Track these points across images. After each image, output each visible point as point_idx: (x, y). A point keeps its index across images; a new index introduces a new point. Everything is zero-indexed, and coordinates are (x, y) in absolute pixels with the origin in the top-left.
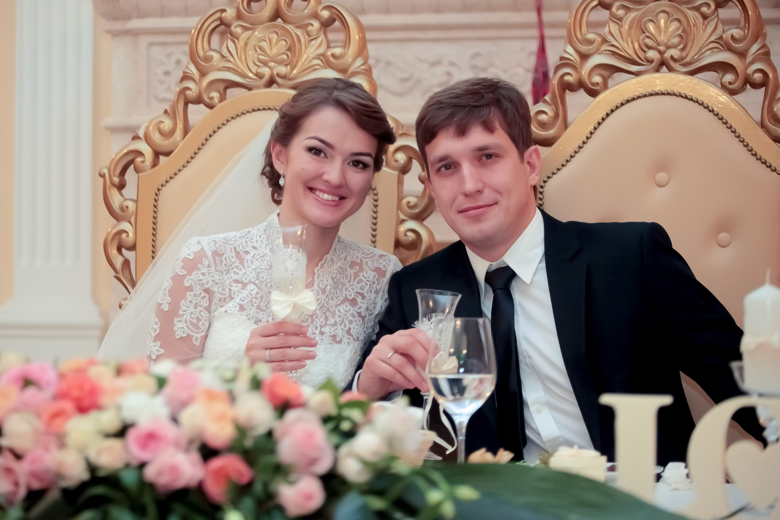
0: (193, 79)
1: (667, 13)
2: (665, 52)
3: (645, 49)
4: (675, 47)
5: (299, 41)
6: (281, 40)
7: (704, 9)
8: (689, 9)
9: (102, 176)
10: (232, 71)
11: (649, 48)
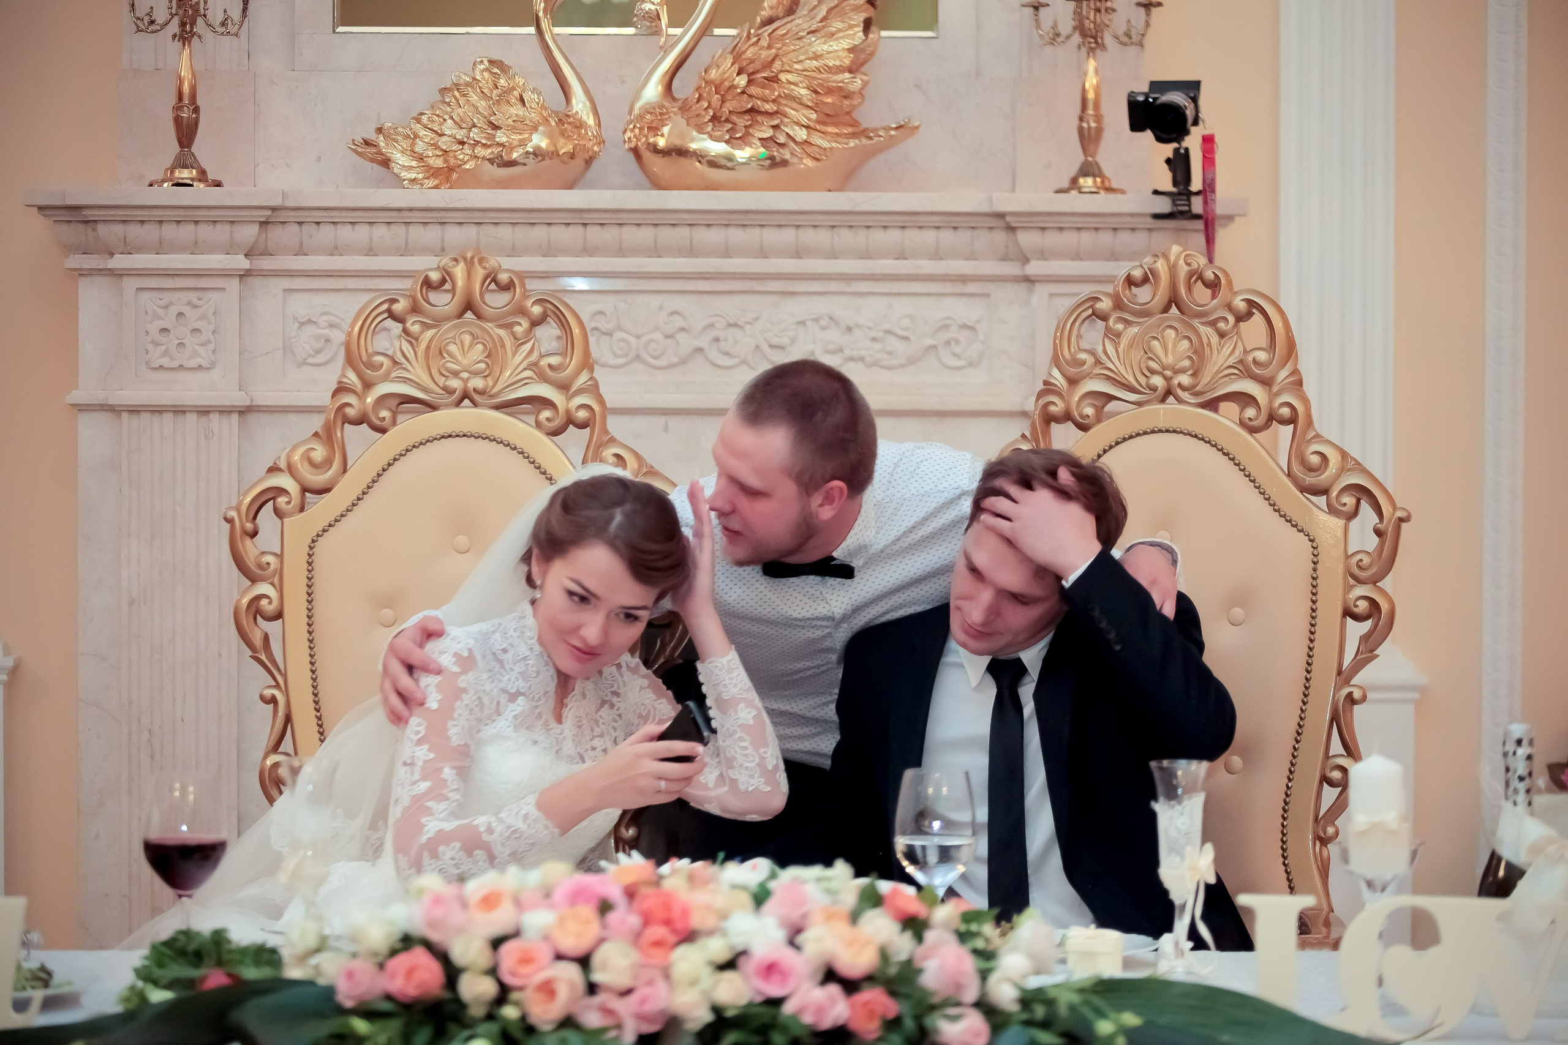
0: (354, 392)
1: (1176, 329)
2: (1171, 378)
3: (1148, 374)
4: (1183, 371)
5: (503, 346)
6: (478, 343)
7: (1221, 325)
8: (1204, 324)
9: (230, 521)
10: (408, 382)
11: (1153, 372)
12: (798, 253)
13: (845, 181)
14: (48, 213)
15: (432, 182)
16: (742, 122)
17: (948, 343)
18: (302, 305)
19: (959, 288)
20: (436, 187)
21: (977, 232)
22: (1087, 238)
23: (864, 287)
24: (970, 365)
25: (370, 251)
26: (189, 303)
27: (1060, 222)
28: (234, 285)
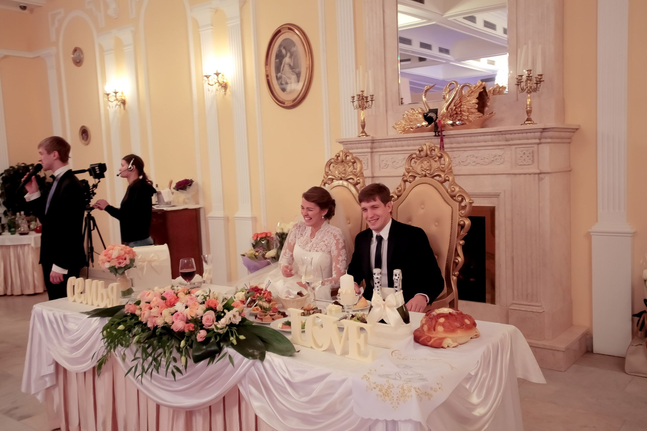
6: (343, 168)
10: (333, 176)
12: (465, 142)
13: (482, 127)
14: (340, 143)
15: (403, 133)
16: (455, 116)
17: (496, 159)
18: (382, 157)
19: (498, 147)
20: (404, 134)
21: (499, 135)
22: (520, 135)
23: (479, 148)
24: (501, 164)
25: (391, 147)
26: (363, 158)
27: (514, 132)
28: (369, 154)
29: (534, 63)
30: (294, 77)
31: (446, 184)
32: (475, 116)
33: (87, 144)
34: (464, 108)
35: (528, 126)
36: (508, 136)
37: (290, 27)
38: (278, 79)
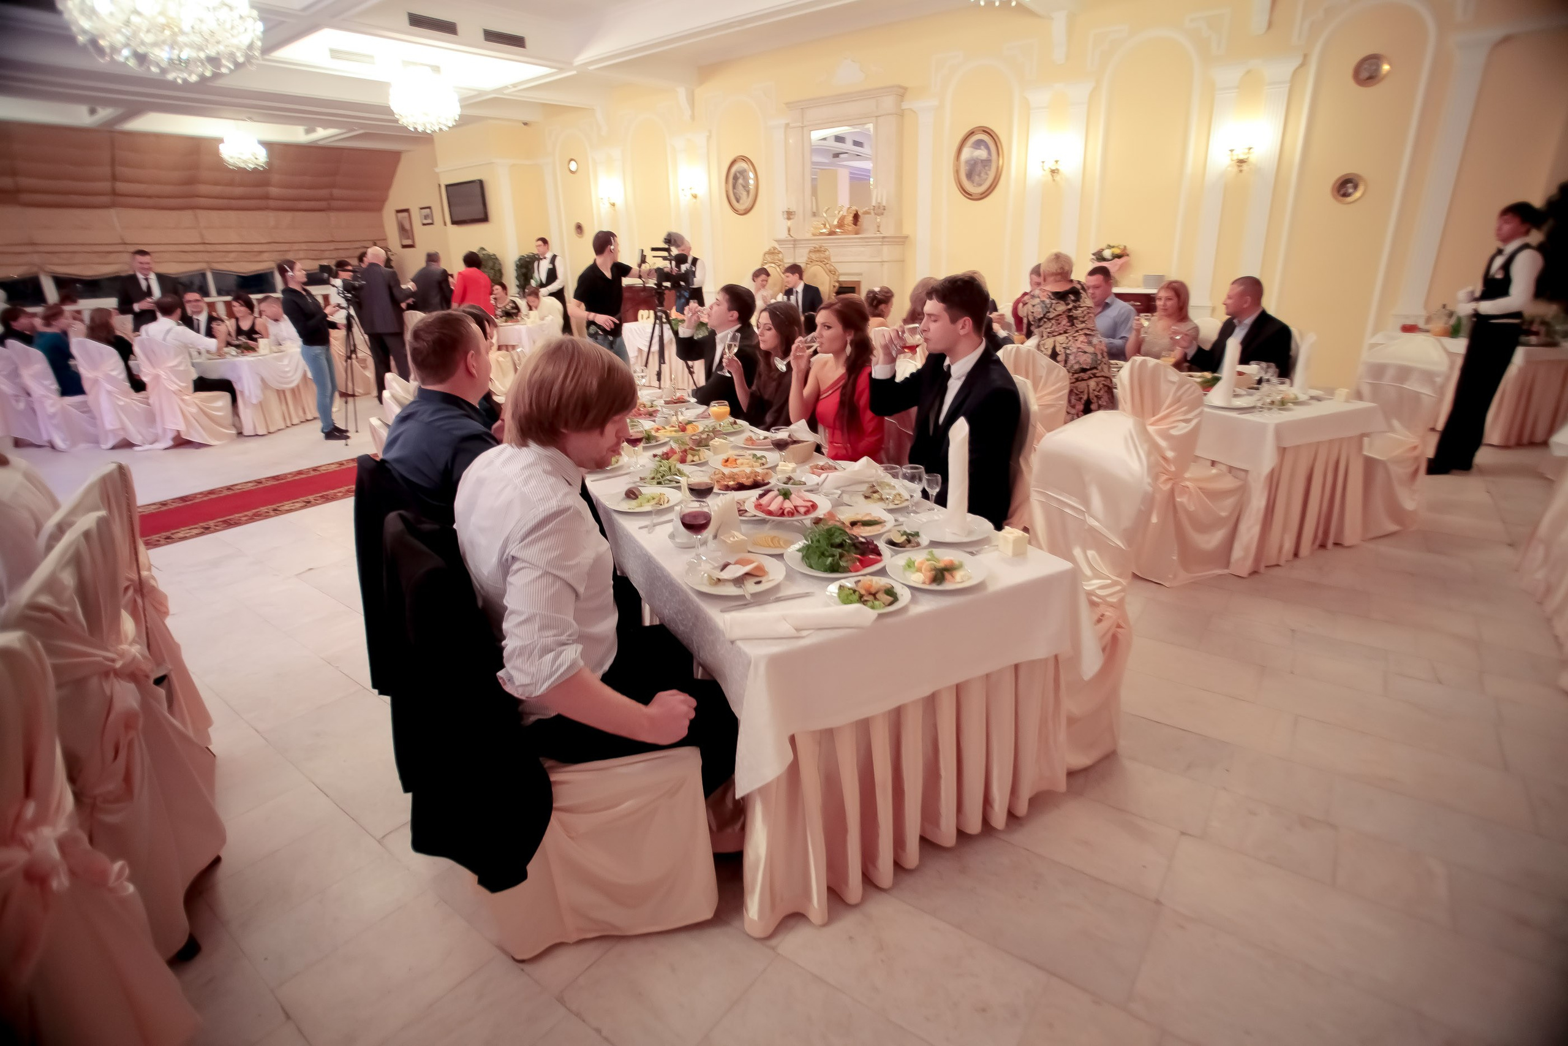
14: (775, 241)
17: (862, 253)
18: (799, 250)
19: (863, 247)
21: (864, 240)
22: (875, 240)
23: (854, 247)
24: (863, 256)
25: (804, 244)
28: (792, 249)
29: (882, 199)
30: (745, 193)
31: (827, 265)
32: (851, 227)
33: (582, 237)
34: (846, 223)
35: (878, 235)
36: (867, 240)
37: (744, 159)
38: (735, 194)
